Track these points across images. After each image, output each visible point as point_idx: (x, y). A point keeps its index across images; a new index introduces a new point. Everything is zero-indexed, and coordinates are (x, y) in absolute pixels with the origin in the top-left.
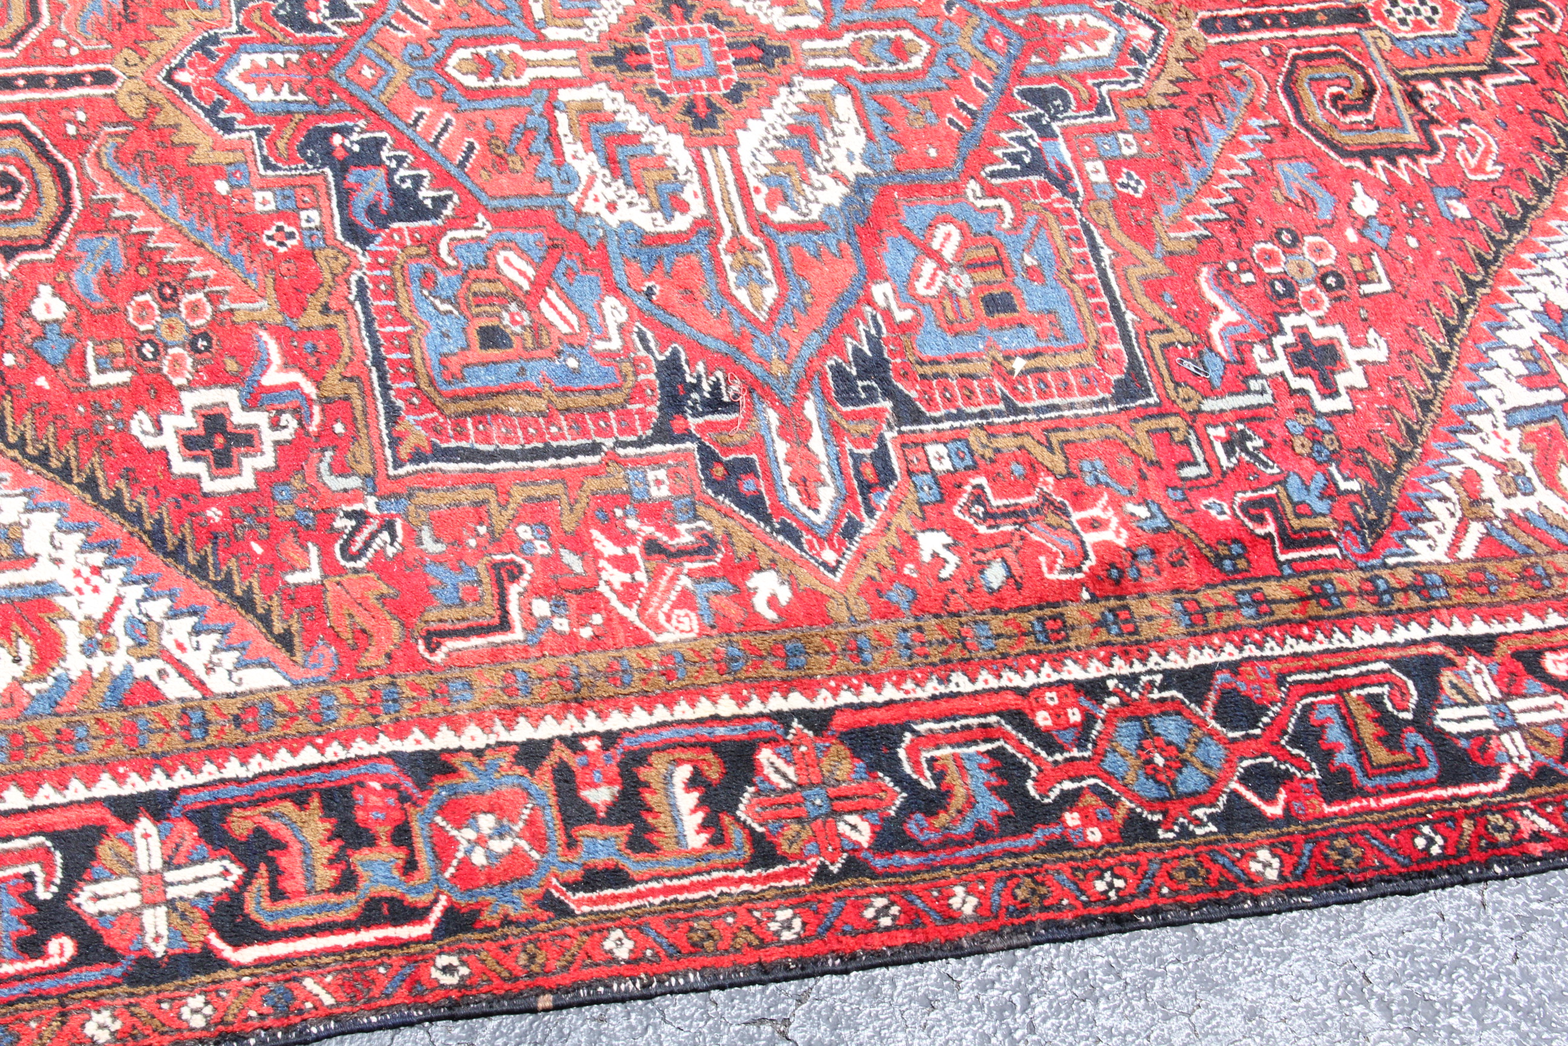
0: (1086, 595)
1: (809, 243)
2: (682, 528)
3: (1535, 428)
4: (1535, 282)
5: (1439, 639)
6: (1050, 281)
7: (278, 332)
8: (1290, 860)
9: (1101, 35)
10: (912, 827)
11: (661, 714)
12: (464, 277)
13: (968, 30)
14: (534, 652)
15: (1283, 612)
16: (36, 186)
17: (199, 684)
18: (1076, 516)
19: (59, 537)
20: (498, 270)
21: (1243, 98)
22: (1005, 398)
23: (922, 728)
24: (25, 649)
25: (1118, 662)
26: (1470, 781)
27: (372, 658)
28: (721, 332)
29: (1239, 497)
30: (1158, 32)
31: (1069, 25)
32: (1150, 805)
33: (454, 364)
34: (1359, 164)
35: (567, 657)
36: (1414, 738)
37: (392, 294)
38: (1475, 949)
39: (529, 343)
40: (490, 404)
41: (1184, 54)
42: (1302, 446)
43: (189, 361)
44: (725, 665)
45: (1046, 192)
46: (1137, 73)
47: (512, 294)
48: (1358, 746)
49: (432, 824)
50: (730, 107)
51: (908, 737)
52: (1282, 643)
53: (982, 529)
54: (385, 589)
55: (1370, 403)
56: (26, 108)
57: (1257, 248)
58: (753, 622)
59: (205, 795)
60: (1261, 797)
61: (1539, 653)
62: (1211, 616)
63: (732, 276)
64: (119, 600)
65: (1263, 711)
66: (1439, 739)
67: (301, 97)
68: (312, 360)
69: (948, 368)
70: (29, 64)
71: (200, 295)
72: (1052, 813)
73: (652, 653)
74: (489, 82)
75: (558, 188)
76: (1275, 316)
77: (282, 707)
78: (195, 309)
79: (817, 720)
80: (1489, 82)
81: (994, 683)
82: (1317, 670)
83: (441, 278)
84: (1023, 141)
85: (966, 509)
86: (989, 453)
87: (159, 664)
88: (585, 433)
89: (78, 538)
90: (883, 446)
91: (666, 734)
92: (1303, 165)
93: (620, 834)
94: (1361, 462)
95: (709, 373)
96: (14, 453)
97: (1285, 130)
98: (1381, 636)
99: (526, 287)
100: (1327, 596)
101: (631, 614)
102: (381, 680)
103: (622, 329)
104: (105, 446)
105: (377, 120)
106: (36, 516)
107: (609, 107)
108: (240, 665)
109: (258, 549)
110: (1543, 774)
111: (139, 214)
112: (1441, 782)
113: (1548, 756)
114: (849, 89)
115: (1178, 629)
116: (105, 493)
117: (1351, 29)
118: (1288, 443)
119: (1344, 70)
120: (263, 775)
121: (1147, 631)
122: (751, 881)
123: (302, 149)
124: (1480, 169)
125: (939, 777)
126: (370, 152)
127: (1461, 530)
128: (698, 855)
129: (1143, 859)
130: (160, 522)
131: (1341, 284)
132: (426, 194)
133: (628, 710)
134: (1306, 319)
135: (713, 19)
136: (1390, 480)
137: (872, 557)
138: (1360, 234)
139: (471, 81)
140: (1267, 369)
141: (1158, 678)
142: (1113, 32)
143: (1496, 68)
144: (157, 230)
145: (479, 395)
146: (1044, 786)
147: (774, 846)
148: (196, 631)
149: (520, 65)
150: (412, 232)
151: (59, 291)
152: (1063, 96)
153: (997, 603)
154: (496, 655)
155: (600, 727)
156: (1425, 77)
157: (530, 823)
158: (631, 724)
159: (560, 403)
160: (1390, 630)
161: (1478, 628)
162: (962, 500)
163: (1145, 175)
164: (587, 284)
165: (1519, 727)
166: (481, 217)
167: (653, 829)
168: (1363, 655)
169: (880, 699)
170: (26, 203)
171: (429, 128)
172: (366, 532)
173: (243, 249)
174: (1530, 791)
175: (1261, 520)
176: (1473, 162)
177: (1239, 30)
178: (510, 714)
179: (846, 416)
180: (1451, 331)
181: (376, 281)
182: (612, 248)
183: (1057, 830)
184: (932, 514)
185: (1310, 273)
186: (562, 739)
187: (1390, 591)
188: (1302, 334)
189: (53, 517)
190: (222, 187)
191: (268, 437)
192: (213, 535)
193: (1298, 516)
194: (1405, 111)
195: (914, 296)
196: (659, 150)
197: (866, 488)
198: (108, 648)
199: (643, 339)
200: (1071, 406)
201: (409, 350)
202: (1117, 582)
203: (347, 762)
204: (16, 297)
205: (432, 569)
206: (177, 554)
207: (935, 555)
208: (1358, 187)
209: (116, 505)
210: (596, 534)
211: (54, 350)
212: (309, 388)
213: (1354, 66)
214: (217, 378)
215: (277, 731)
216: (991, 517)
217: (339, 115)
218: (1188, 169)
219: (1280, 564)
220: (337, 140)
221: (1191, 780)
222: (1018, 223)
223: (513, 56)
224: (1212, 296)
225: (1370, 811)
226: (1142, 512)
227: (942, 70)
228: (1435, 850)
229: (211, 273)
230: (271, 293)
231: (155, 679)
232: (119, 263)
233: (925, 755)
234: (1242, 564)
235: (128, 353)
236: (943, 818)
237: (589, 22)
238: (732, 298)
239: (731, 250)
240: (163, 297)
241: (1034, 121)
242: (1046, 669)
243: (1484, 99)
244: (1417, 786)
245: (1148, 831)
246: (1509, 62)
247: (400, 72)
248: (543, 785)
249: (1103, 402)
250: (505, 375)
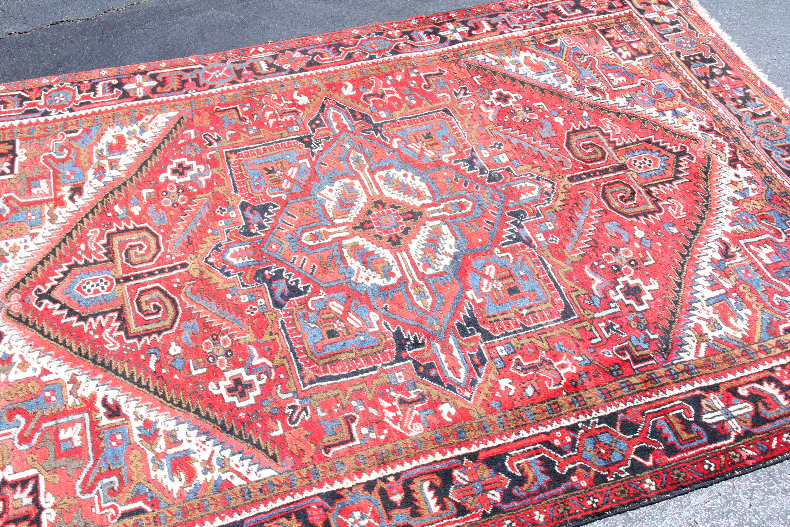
0: (564, 393)
1: (441, 280)
2: (411, 392)
3: (717, 305)
4: (706, 252)
5: (698, 389)
6: (531, 279)
7: (256, 345)
8: (659, 482)
9: (533, 189)
10: (515, 491)
11: (415, 463)
12: (318, 314)
13: (485, 195)
14: (365, 448)
15: (639, 388)
16: (166, 307)
17: (246, 479)
18: (556, 364)
19: (189, 432)
20: (330, 309)
21: (588, 202)
22: (522, 325)
23: (512, 453)
24: (183, 475)
25: (581, 416)
26: (720, 441)
27: (306, 459)
28: (414, 318)
29: (615, 348)
30: (553, 184)
31: (521, 187)
32: (602, 469)
33: (320, 346)
34: (634, 219)
35: (377, 448)
36: (696, 427)
37: (294, 324)
38: (735, 505)
39: (345, 334)
40: (334, 358)
41: (564, 191)
42: (634, 324)
43: (226, 361)
44: (435, 441)
45: (523, 248)
46: (548, 200)
47: (336, 317)
48: (676, 434)
49: (337, 518)
50: (404, 236)
51: (508, 457)
52: (640, 399)
53: (522, 375)
54: (307, 433)
55: (656, 305)
56: (159, 281)
57: (604, 255)
58: (443, 423)
59: (253, 520)
60: (643, 459)
61: (736, 388)
62: (612, 393)
63: (415, 297)
64: (213, 452)
65: (638, 426)
66: (705, 426)
67: (252, 259)
68: (269, 353)
69: (499, 317)
70: (159, 265)
71: (226, 336)
72: (566, 478)
73: (408, 441)
74: (317, 242)
75: (347, 276)
76: (615, 279)
77: (276, 482)
78: (225, 341)
79: (473, 457)
80: (675, 183)
81: (536, 432)
82: (655, 407)
83: (310, 315)
84: (512, 231)
85: (515, 368)
86: (519, 346)
87: (230, 473)
88: (370, 363)
89: (196, 431)
90: (480, 350)
91: (418, 470)
92: (614, 223)
93: (407, 511)
94: (657, 327)
95: (412, 334)
96: (170, 404)
97: (606, 212)
98: (676, 391)
99: (341, 313)
100: (654, 379)
101: (398, 428)
102: (311, 467)
103: (378, 323)
104: (200, 397)
105: (280, 263)
106: (180, 426)
107: (361, 244)
108: (259, 469)
109: (259, 425)
110: (747, 434)
111: (202, 311)
112: (709, 442)
113: (747, 426)
114: (446, 223)
115: (601, 400)
116: (203, 414)
117: (622, 172)
118: (628, 325)
119: (623, 187)
120: (273, 509)
121: (590, 403)
122: (458, 521)
123: (255, 278)
124: (678, 214)
125: (522, 471)
126: (279, 275)
127: (698, 347)
128: (437, 515)
129: (603, 490)
130: (223, 421)
131: (637, 263)
132: (301, 286)
133: (402, 464)
134: (627, 278)
135: (393, 206)
136: (668, 332)
137: (483, 392)
138: (640, 244)
139: (311, 243)
140: (616, 298)
141: (597, 420)
142: (537, 187)
143: (676, 178)
144: (209, 316)
145: (330, 355)
146: (561, 468)
147: (465, 507)
148: (242, 459)
149: (327, 235)
150: (297, 300)
151: (178, 343)
152: (524, 212)
153: (532, 401)
154: (351, 451)
155: (393, 472)
156: (652, 185)
157: (373, 512)
158: (404, 469)
159: (360, 353)
160: (679, 388)
161: (712, 382)
162: (513, 365)
163: (558, 236)
164: (363, 308)
165: (734, 417)
166: (321, 291)
167: (419, 508)
168: (671, 399)
169: (495, 445)
170: (163, 314)
171: (298, 262)
172: (297, 412)
173: (239, 317)
174: (743, 441)
175: (624, 355)
176: (675, 212)
177: (582, 179)
178: (359, 473)
179: (465, 341)
180: (680, 274)
181: (287, 320)
182: (370, 294)
183: (569, 484)
184: (502, 372)
185: (625, 261)
186: (380, 478)
187: (676, 373)
188: (626, 284)
189: (186, 425)
190: (229, 296)
191: (257, 383)
192: (242, 423)
193: (637, 351)
194: (647, 198)
195: (482, 293)
196: (381, 256)
197: (477, 366)
198: (211, 470)
199: (386, 325)
200: (547, 324)
201: (303, 343)
202: (575, 387)
203: (303, 500)
204: (163, 348)
205: (323, 422)
206: (231, 432)
207: (506, 387)
208: (636, 227)
209: (207, 417)
210: (380, 400)
211: (179, 365)
212: (269, 363)
213: (626, 185)
214: (236, 365)
215: (276, 492)
216: (524, 370)
217: (266, 264)
218: (573, 231)
219: (634, 370)
220: (267, 272)
221: (616, 457)
222: (515, 261)
223: (324, 232)
224: (591, 275)
225: (685, 458)
226: (580, 359)
227: (479, 211)
228: (712, 469)
229: (229, 327)
230: (251, 331)
231: (229, 479)
232: (197, 329)
233: (515, 463)
234: (620, 372)
235: (204, 361)
236: (526, 486)
237: (349, 215)
238: (416, 305)
239: (413, 287)
240: (214, 339)
241: (514, 223)
242: (555, 423)
243: (674, 189)
244: (701, 445)
245: (603, 479)
246: (680, 175)
247: (285, 244)
248: (376, 497)
249: (558, 320)
250: (338, 346)
